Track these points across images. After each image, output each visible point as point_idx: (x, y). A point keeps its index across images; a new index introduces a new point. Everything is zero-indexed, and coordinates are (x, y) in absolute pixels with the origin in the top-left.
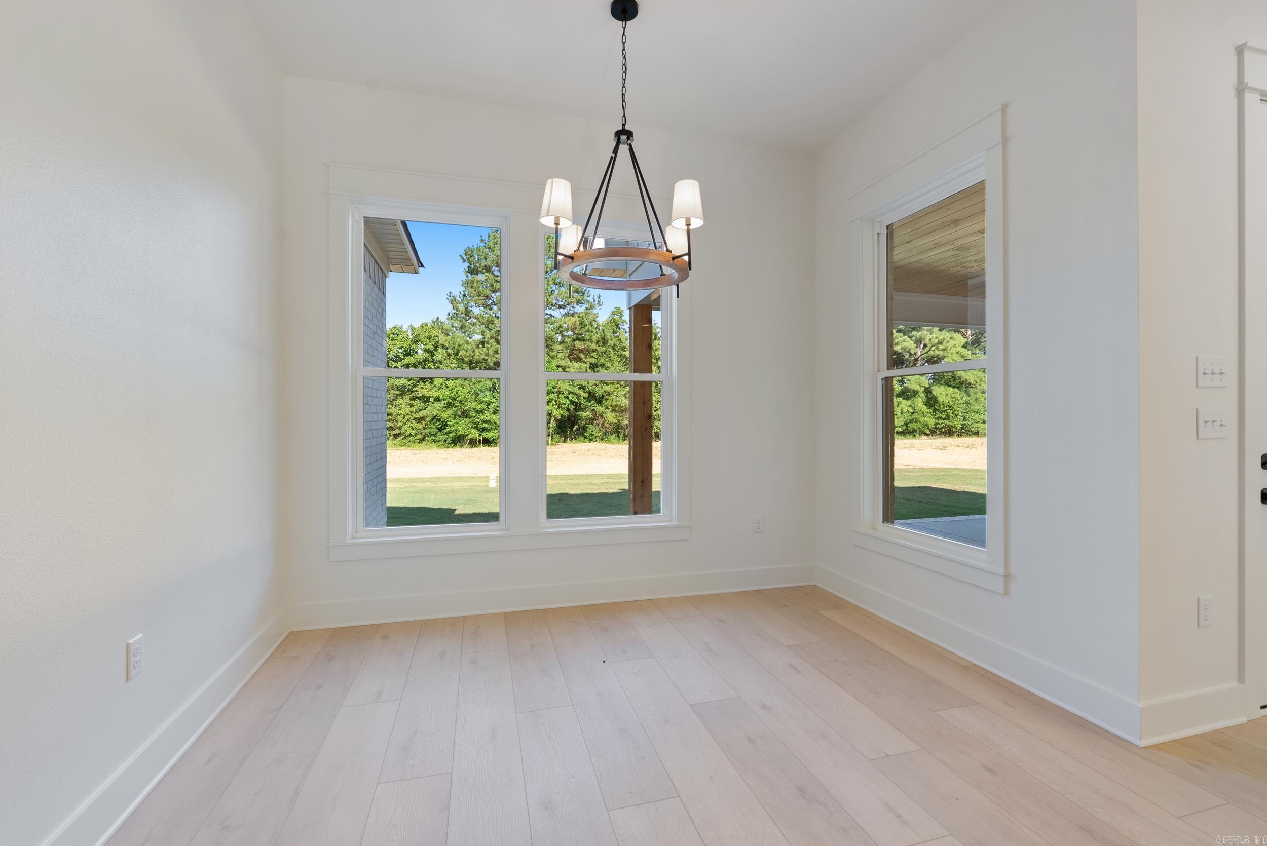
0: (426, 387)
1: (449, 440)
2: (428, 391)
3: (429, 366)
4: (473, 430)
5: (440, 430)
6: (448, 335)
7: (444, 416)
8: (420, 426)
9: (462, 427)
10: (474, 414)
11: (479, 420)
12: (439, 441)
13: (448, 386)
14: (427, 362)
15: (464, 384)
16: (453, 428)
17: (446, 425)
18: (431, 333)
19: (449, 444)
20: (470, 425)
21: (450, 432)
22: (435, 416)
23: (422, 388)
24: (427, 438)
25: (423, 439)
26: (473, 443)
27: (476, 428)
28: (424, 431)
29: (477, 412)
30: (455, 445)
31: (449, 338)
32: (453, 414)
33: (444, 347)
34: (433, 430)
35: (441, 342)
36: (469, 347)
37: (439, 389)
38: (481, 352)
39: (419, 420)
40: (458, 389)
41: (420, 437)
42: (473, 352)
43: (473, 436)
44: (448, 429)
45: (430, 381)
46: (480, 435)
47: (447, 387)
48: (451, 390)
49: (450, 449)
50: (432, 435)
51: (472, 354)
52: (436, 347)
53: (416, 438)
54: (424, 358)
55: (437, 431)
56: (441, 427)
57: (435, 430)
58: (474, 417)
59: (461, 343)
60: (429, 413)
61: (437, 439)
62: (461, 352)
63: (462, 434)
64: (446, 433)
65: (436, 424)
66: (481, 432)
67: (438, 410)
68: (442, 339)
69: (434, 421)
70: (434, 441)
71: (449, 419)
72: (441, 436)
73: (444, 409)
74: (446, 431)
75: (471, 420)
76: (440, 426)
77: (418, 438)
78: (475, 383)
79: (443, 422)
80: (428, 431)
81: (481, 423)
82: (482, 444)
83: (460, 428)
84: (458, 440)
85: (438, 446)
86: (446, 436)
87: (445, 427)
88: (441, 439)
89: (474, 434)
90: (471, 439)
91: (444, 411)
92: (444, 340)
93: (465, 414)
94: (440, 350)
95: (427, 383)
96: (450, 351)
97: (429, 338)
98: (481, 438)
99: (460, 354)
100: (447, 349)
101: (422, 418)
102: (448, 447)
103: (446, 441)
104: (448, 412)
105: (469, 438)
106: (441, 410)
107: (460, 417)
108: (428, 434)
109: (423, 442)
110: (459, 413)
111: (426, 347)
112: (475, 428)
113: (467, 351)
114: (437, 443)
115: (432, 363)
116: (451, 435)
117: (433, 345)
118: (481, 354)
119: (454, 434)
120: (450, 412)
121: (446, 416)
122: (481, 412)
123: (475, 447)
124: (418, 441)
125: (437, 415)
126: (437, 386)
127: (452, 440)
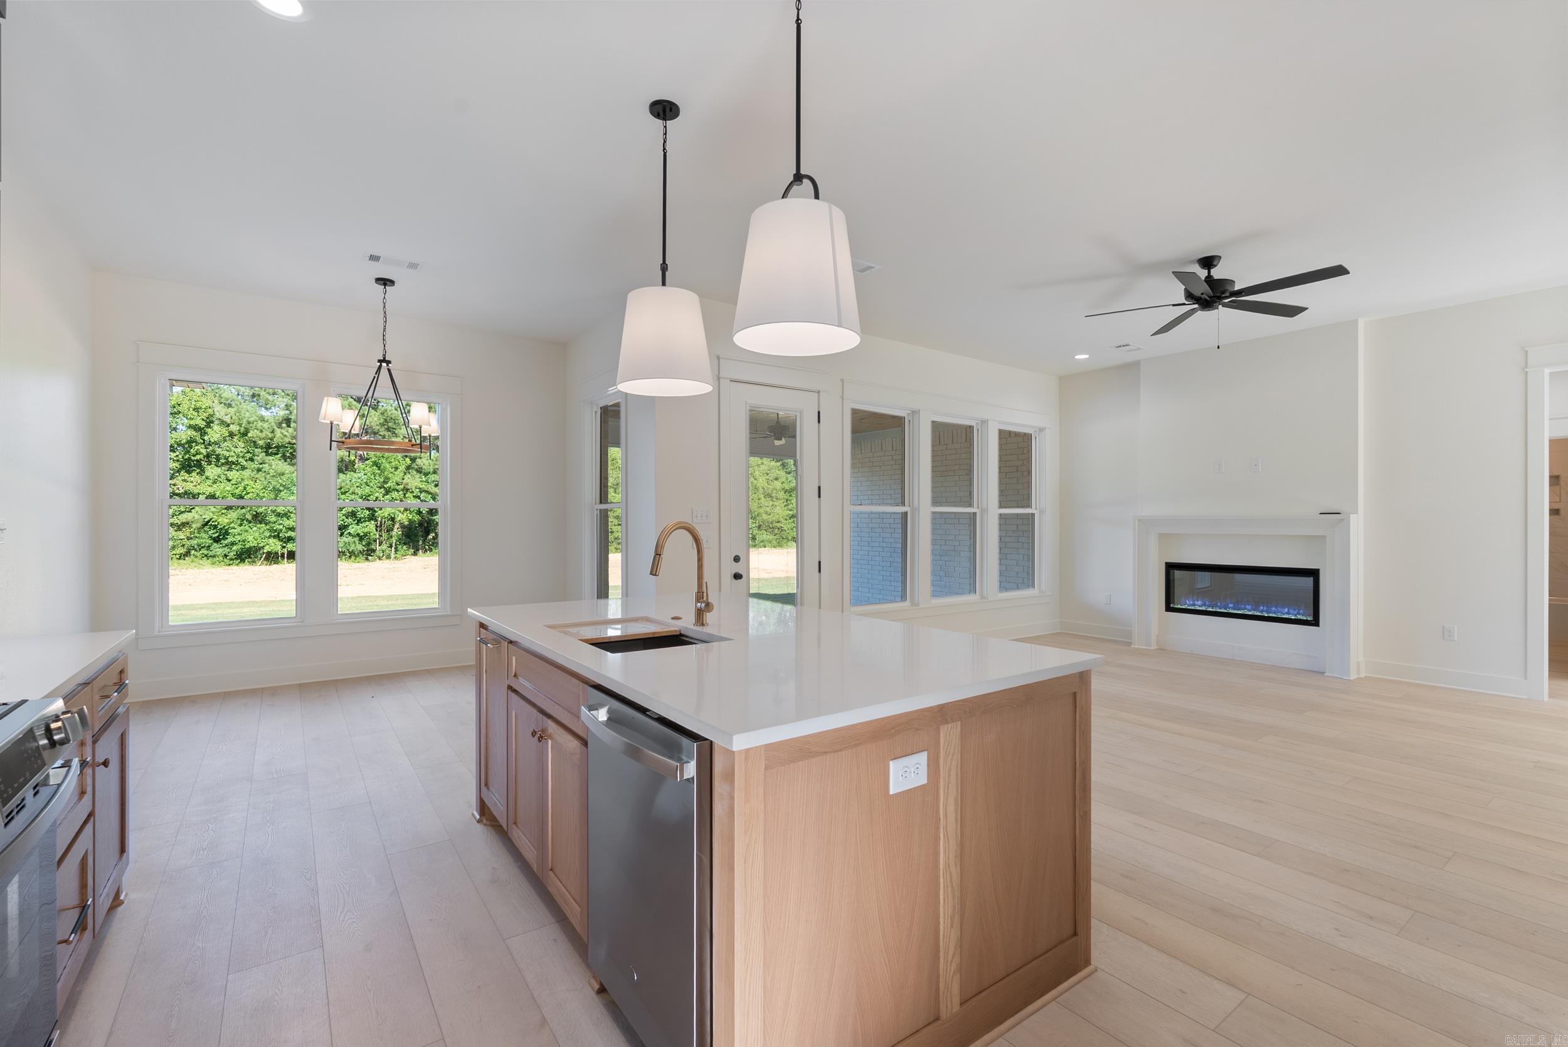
0: (192, 479)
1: (232, 554)
2: (195, 486)
3: (198, 450)
4: (271, 541)
5: (217, 540)
6: (230, 406)
7: (223, 521)
8: (181, 535)
9: (253, 536)
10: (274, 519)
11: (281, 527)
12: (214, 556)
13: (231, 478)
14: (194, 444)
15: (257, 476)
16: (239, 538)
17: (227, 533)
18: (200, 403)
19: (231, 559)
20: (267, 534)
21: (233, 544)
22: (209, 522)
23: (184, 480)
24: (193, 552)
25: (187, 554)
26: (272, 558)
27: (277, 537)
28: (188, 543)
29: (278, 515)
30: (243, 561)
31: (232, 411)
32: (238, 519)
33: (223, 423)
34: (204, 541)
35: (217, 415)
36: (266, 425)
37: (214, 482)
38: (287, 434)
39: (180, 527)
40: (246, 483)
41: (182, 551)
42: (273, 432)
43: (272, 548)
44: (230, 539)
45: (198, 471)
46: (284, 547)
47: (229, 480)
48: (236, 484)
49: (234, 568)
50: (203, 547)
51: (270, 435)
52: (209, 423)
53: (174, 552)
54: (189, 439)
55: (211, 542)
56: (218, 537)
57: (207, 541)
58: (275, 523)
59: (251, 420)
60: (197, 517)
61: (211, 553)
62: (252, 432)
63: (254, 546)
64: (226, 545)
65: (210, 532)
66: (285, 542)
67: (213, 512)
68: (220, 411)
69: (206, 529)
70: (206, 556)
71: (232, 525)
72: (217, 549)
73: (223, 511)
74: (226, 542)
75: (268, 527)
76: (217, 535)
77: (178, 552)
78: (273, 476)
79: (221, 529)
80: (196, 542)
81: (284, 529)
82: (286, 560)
83: (250, 538)
84: (246, 555)
85: (213, 564)
86: (226, 550)
87: (224, 536)
88: (218, 553)
89: (274, 545)
90: (269, 553)
91: (222, 514)
92: (223, 414)
93: (258, 518)
94: (216, 427)
95: (194, 474)
96: (234, 428)
97: (196, 409)
98: (285, 551)
99: (249, 435)
100: (228, 425)
101: (185, 524)
102: (230, 565)
103: (226, 556)
104: (229, 516)
105: (265, 551)
106: (219, 512)
107: (250, 522)
108: (196, 547)
109: (186, 558)
110: (249, 517)
111: (192, 422)
112: (274, 537)
113: (261, 431)
114: (210, 558)
115: (203, 446)
116: (235, 548)
117: (203, 420)
118: (285, 436)
119: (240, 547)
120: (233, 515)
121: (227, 521)
122: (286, 515)
123: (274, 563)
124: (178, 557)
125: (211, 519)
126: (211, 478)
127: (237, 555)
